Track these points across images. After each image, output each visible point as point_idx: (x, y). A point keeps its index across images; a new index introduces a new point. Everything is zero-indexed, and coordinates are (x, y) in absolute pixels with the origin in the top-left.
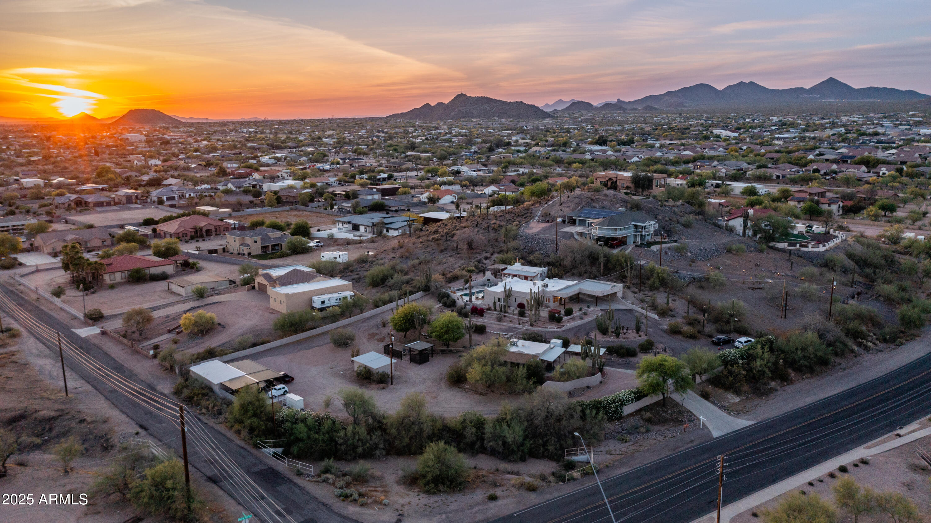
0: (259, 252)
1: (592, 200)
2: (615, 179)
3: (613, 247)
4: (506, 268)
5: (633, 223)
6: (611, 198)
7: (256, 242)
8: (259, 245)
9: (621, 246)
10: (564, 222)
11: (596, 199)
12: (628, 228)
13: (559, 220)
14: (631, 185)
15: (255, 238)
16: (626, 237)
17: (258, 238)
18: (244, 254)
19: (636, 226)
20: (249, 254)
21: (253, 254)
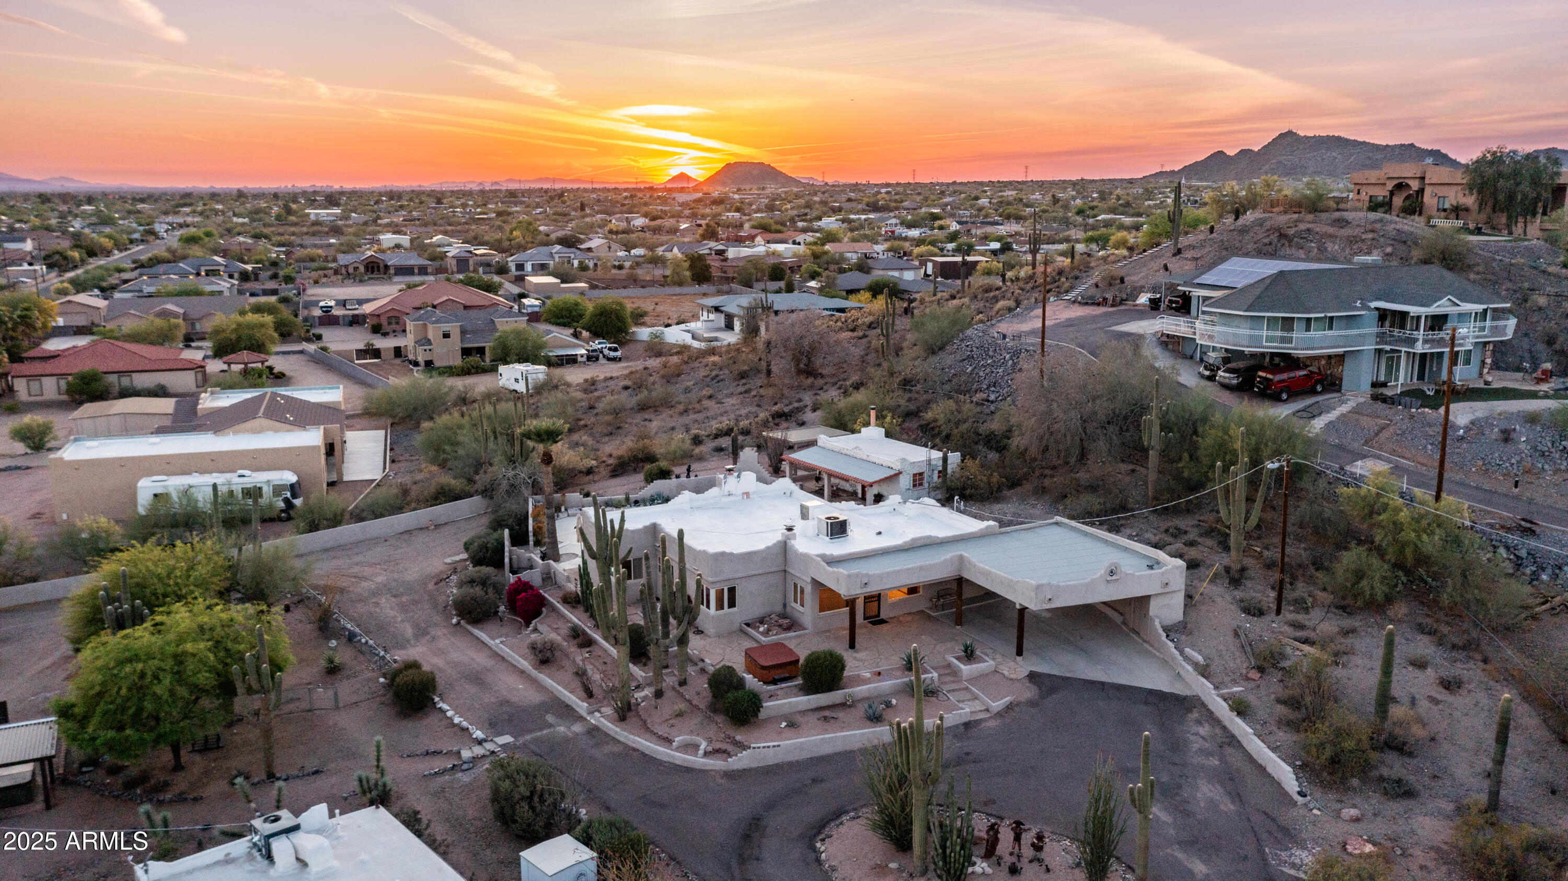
0: (457, 361)
1: (1282, 236)
2: (1415, 185)
3: (1272, 394)
4: (811, 443)
5: (1374, 304)
6: (1357, 231)
7: (446, 335)
8: (456, 343)
9: (1314, 392)
10: (1155, 305)
11: (1299, 235)
12: (1351, 320)
13: (1143, 299)
14: (1470, 201)
15: (446, 327)
16: (1341, 358)
17: (454, 328)
18: (416, 364)
19: (1383, 315)
20: (429, 364)
21: (437, 364)
